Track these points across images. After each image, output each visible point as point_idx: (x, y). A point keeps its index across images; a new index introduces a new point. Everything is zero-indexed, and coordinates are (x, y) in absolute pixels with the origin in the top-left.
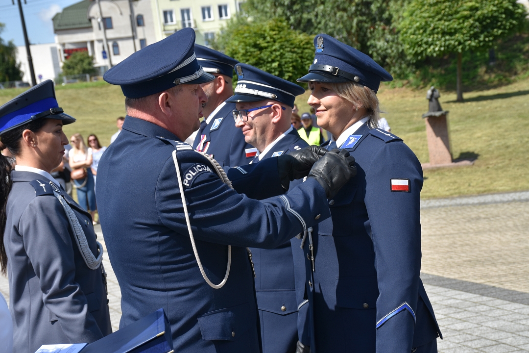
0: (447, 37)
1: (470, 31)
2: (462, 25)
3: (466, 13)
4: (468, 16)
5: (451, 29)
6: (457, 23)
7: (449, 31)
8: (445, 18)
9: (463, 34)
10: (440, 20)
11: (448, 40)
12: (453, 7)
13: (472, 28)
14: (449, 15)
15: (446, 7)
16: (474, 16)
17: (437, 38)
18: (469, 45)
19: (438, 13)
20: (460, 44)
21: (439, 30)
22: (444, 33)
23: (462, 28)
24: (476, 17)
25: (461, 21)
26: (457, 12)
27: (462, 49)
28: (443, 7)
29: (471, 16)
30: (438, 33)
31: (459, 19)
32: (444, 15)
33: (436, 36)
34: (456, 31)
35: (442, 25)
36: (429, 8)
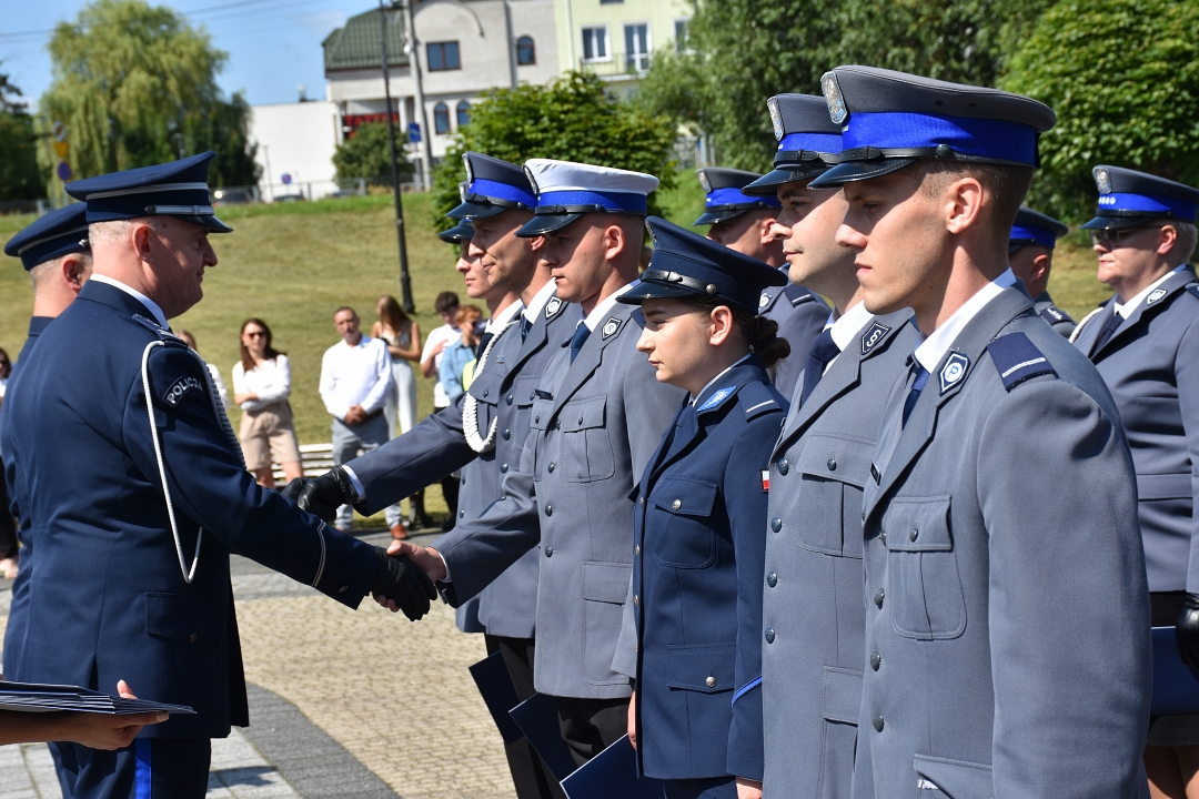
0: (1105, 127)
1: (1167, 112)
2: (1146, 96)
3: (1156, 66)
4: (1164, 73)
5: (1117, 104)
6: (1134, 91)
7: (1110, 110)
8: (1105, 77)
9: (1149, 119)
10: (1090, 81)
11: (1109, 132)
12: (1128, 50)
13: (1172, 106)
14: (1115, 69)
15: (1109, 50)
16: (1179, 75)
17: (1080, 127)
18: (1161, 146)
19: (1088, 65)
20: (1138, 143)
21: (1086, 106)
22: (1097, 116)
23: (1145, 104)
24: (1184, 77)
25: (1144, 86)
26: (1136, 64)
27: (1143, 155)
28: (1101, 50)
29: (1170, 74)
30: (1081, 115)
31: (1139, 81)
32: (1103, 70)
33: (1076, 121)
34: (1130, 111)
35: (1095, 94)
36: (1066, 50)
